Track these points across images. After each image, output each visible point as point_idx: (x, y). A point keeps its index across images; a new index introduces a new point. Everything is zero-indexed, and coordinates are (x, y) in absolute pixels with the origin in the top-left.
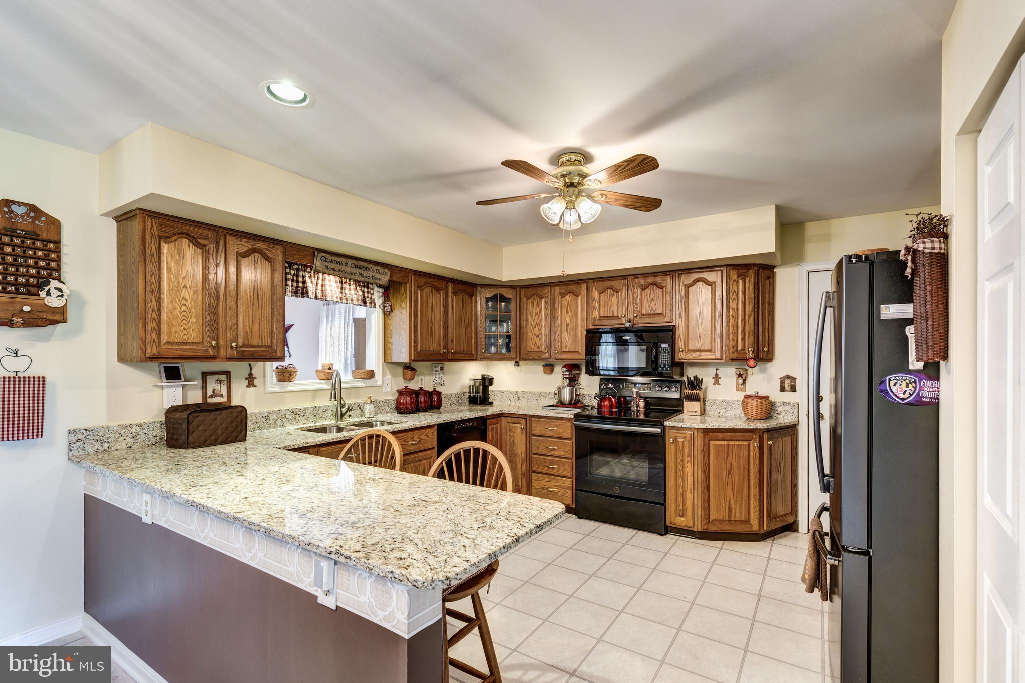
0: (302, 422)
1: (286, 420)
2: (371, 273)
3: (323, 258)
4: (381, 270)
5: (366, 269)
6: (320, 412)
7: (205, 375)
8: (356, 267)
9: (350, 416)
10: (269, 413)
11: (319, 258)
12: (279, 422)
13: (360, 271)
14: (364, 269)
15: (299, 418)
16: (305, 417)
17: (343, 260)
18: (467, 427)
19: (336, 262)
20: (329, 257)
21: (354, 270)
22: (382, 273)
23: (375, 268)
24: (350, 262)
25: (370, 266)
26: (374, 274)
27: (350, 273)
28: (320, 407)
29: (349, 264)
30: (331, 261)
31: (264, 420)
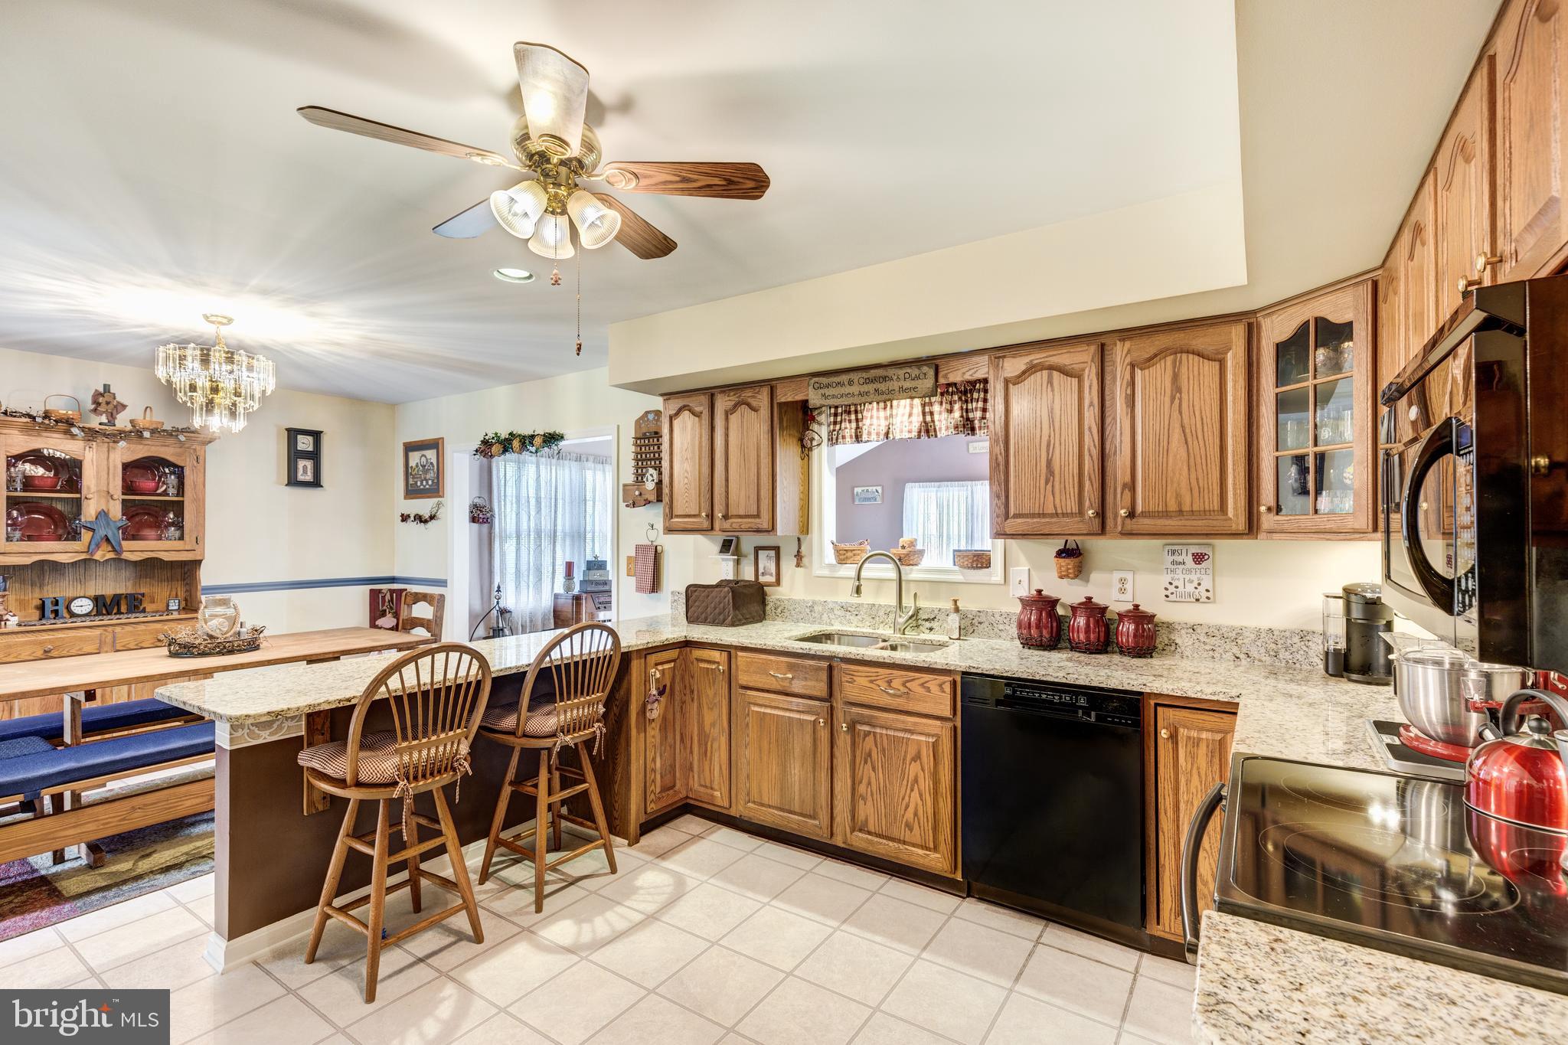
0: (855, 623)
1: (833, 617)
2: (895, 383)
3: (817, 385)
4: (914, 372)
5: (885, 379)
6: (881, 613)
7: (757, 549)
8: (869, 381)
9: (931, 629)
10: (814, 602)
11: (811, 388)
12: (825, 616)
13: (876, 385)
14: (881, 380)
15: (851, 617)
16: (858, 617)
17: (844, 378)
18: (1051, 702)
19: (834, 385)
20: (824, 380)
21: (865, 388)
22: (918, 378)
23: (901, 372)
24: (855, 376)
25: (891, 372)
26: (902, 383)
27: (860, 394)
28: (880, 605)
29: (856, 381)
30: (828, 386)
31: (808, 610)
